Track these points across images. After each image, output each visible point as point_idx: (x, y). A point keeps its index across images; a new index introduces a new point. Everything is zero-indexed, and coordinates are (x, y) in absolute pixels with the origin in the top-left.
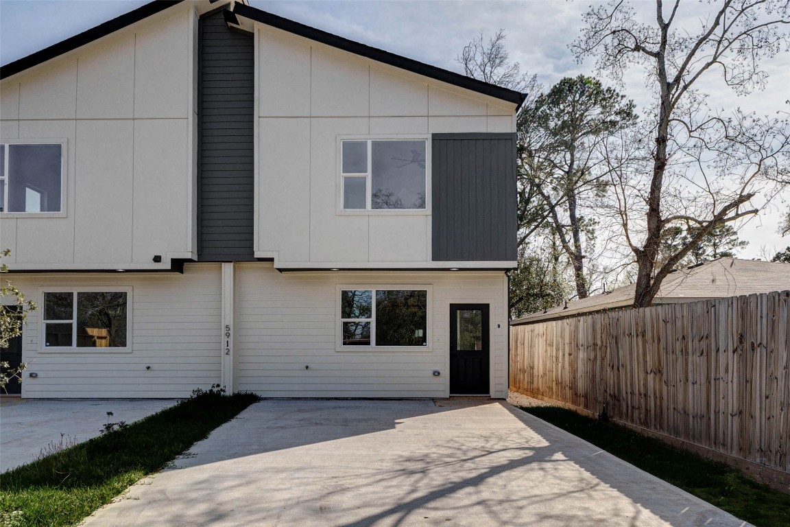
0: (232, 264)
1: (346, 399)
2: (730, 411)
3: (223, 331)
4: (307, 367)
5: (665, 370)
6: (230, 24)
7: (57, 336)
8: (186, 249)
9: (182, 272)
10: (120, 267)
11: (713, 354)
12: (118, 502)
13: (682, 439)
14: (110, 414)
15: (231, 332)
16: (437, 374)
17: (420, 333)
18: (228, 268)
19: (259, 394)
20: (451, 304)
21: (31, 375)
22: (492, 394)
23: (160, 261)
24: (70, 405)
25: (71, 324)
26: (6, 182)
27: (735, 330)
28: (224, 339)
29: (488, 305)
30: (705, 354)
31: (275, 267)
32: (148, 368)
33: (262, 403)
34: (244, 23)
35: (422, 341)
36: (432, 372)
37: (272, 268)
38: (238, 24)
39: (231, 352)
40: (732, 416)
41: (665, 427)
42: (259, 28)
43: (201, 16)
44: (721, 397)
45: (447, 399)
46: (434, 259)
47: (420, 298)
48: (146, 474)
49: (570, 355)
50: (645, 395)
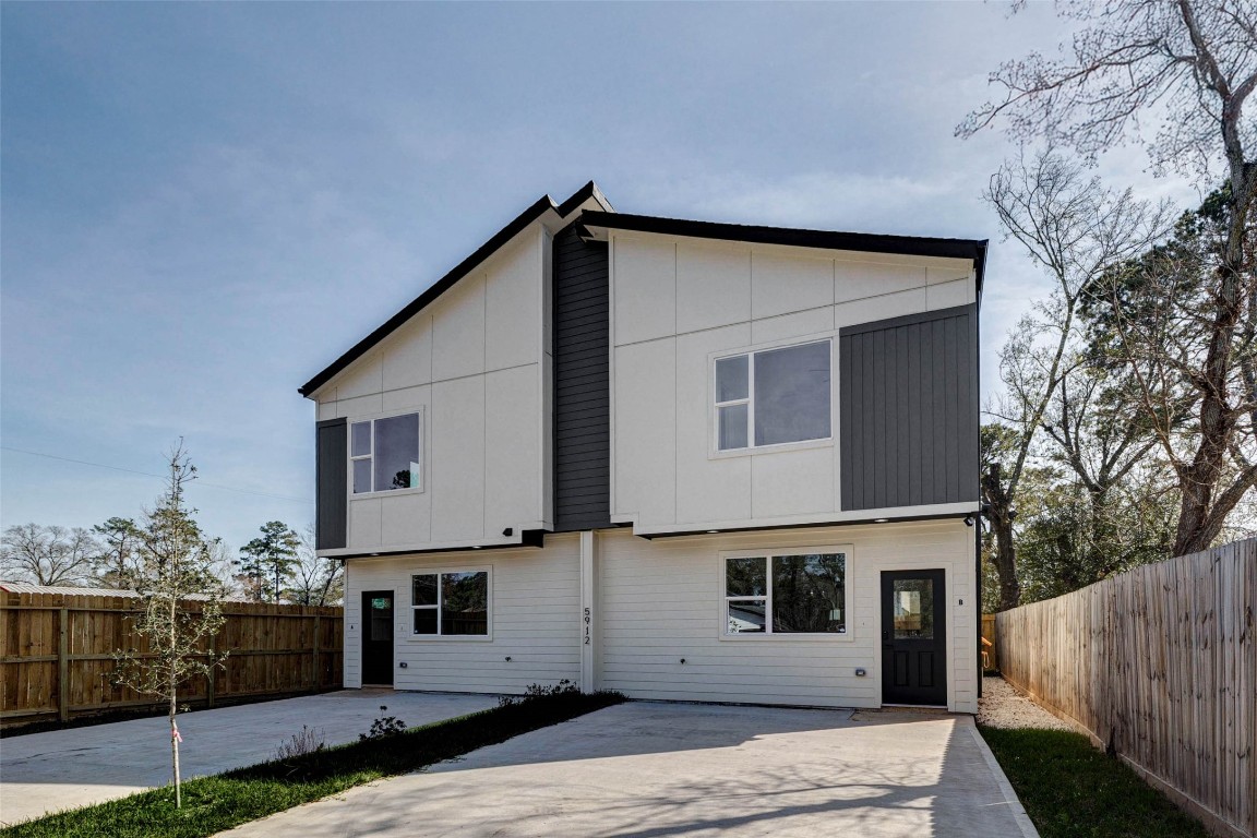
0: (591, 533)
1: (734, 704)
2: (1237, 750)
3: (582, 615)
4: (683, 661)
5: (1168, 674)
6: (584, 238)
7: (424, 623)
8: (537, 517)
9: (541, 546)
10: (476, 544)
11: (1219, 645)
12: (329, 801)
13: (1187, 795)
14: (384, 708)
15: (591, 616)
16: (860, 673)
17: (836, 614)
18: (587, 538)
19: (626, 694)
20: (882, 572)
21: (401, 665)
22: (951, 706)
23: (510, 534)
24: (433, 699)
25: (436, 610)
26: (373, 460)
27: (1242, 602)
28: (583, 625)
29: (942, 571)
30: (1209, 645)
31: (635, 533)
32: (508, 659)
33: (626, 706)
34: (596, 232)
35: (838, 626)
36: (854, 671)
37: (631, 535)
38: (591, 236)
39: (591, 641)
40: (1240, 758)
41: (1171, 773)
42: (613, 235)
43: (555, 236)
44: (1228, 722)
45: (877, 710)
46: (844, 508)
47: (834, 564)
48: (385, 776)
49: (1085, 646)
50: (1150, 715)
